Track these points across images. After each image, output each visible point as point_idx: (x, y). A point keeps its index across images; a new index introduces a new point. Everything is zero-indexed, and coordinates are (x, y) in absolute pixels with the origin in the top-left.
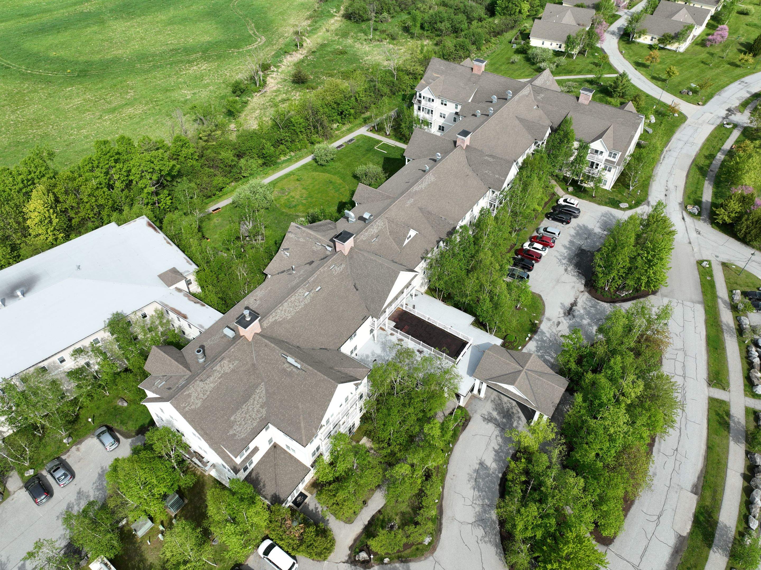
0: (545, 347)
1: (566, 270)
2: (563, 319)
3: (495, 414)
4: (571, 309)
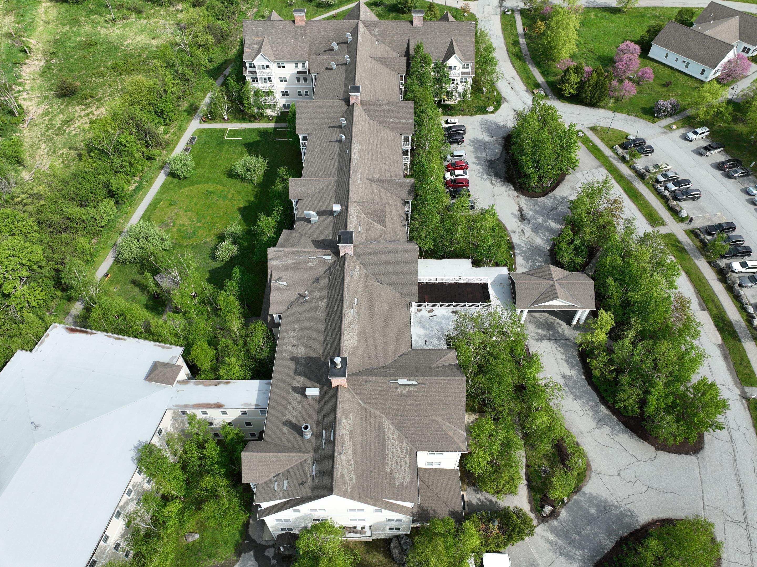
0: (529, 256)
1: (492, 183)
2: (522, 226)
3: (540, 331)
4: (522, 215)
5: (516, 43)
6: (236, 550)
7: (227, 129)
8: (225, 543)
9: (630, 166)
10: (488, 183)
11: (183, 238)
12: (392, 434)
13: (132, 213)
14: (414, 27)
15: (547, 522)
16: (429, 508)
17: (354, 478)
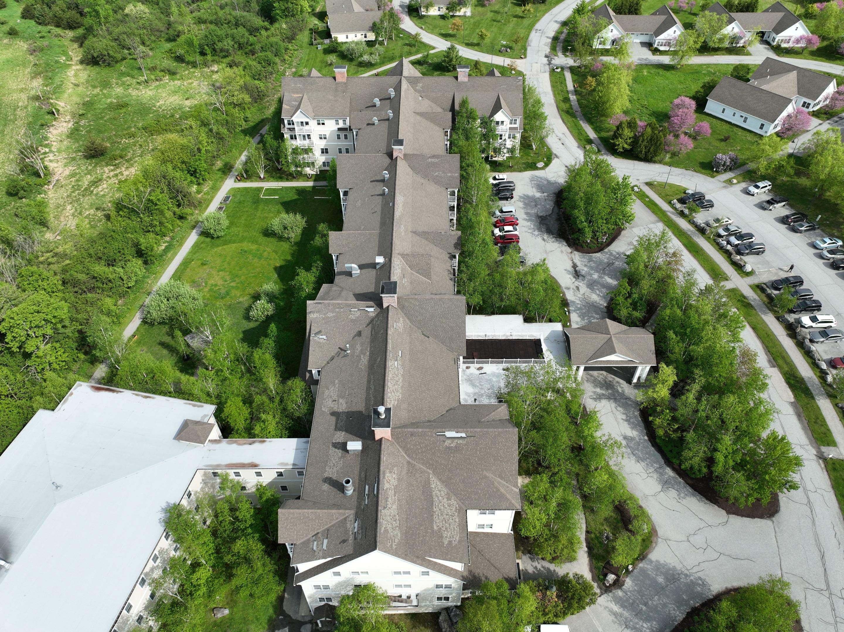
0: (585, 313)
1: (544, 240)
2: (576, 282)
3: (598, 390)
4: (576, 271)
5: (566, 100)
6: (269, 626)
7: (262, 188)
8: (257, 619)
9: (690, 221)
10: (539, 239)
11: (216, 298)
12: (440, 491)
13: (161, 273)
14: (460, 83)
15: (611, 591)
16: (481, 575)
17: (399, 535)
